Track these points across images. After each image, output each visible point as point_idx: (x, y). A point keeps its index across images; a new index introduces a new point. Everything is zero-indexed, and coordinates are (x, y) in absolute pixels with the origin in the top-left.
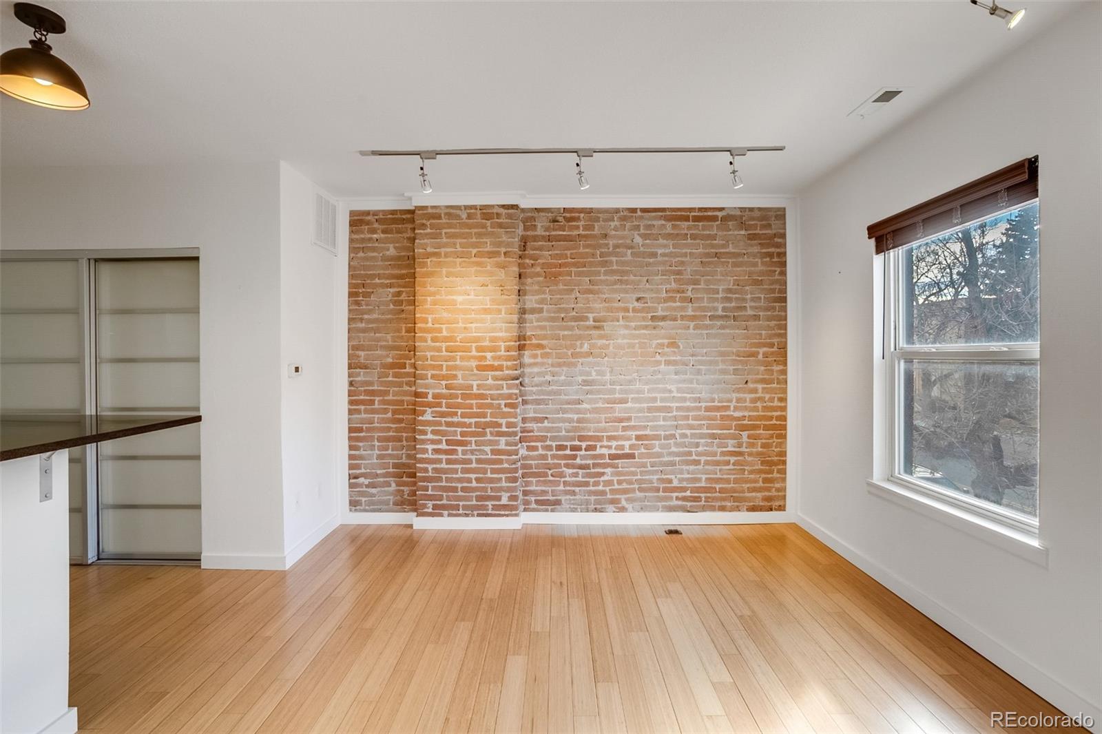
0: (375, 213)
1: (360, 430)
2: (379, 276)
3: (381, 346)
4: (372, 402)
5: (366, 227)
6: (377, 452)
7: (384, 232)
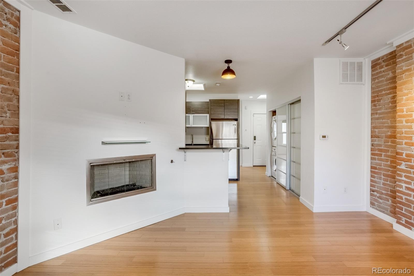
0: (383, 57)
1: (375, 168)
2: (384, 90)
3: (385, 127)
4: (381, 155)
5: (378, 66)
6: (382, 181)
7: (386, 66)
